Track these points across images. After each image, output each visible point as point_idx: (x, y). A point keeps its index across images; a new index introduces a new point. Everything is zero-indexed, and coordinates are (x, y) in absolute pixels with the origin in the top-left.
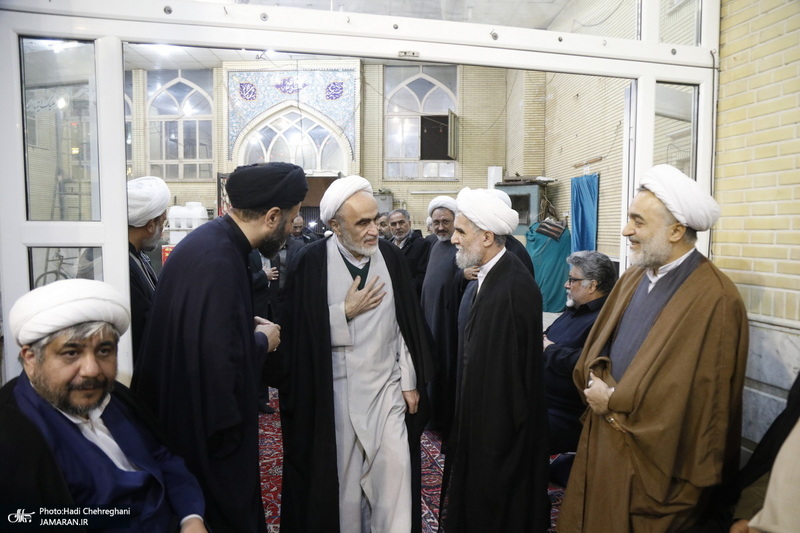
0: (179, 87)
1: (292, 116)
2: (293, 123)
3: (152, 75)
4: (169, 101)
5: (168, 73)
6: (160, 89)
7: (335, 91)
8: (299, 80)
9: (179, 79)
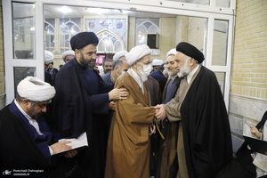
0: (70, 24)
1: (105, 34)
2: (106, 36)
3: (61, 20)
4: (66, 28)
5: (67, 19)
6: (64, 25)
7: (120, 26)
8: (108, 22)
9: (70, 21)
